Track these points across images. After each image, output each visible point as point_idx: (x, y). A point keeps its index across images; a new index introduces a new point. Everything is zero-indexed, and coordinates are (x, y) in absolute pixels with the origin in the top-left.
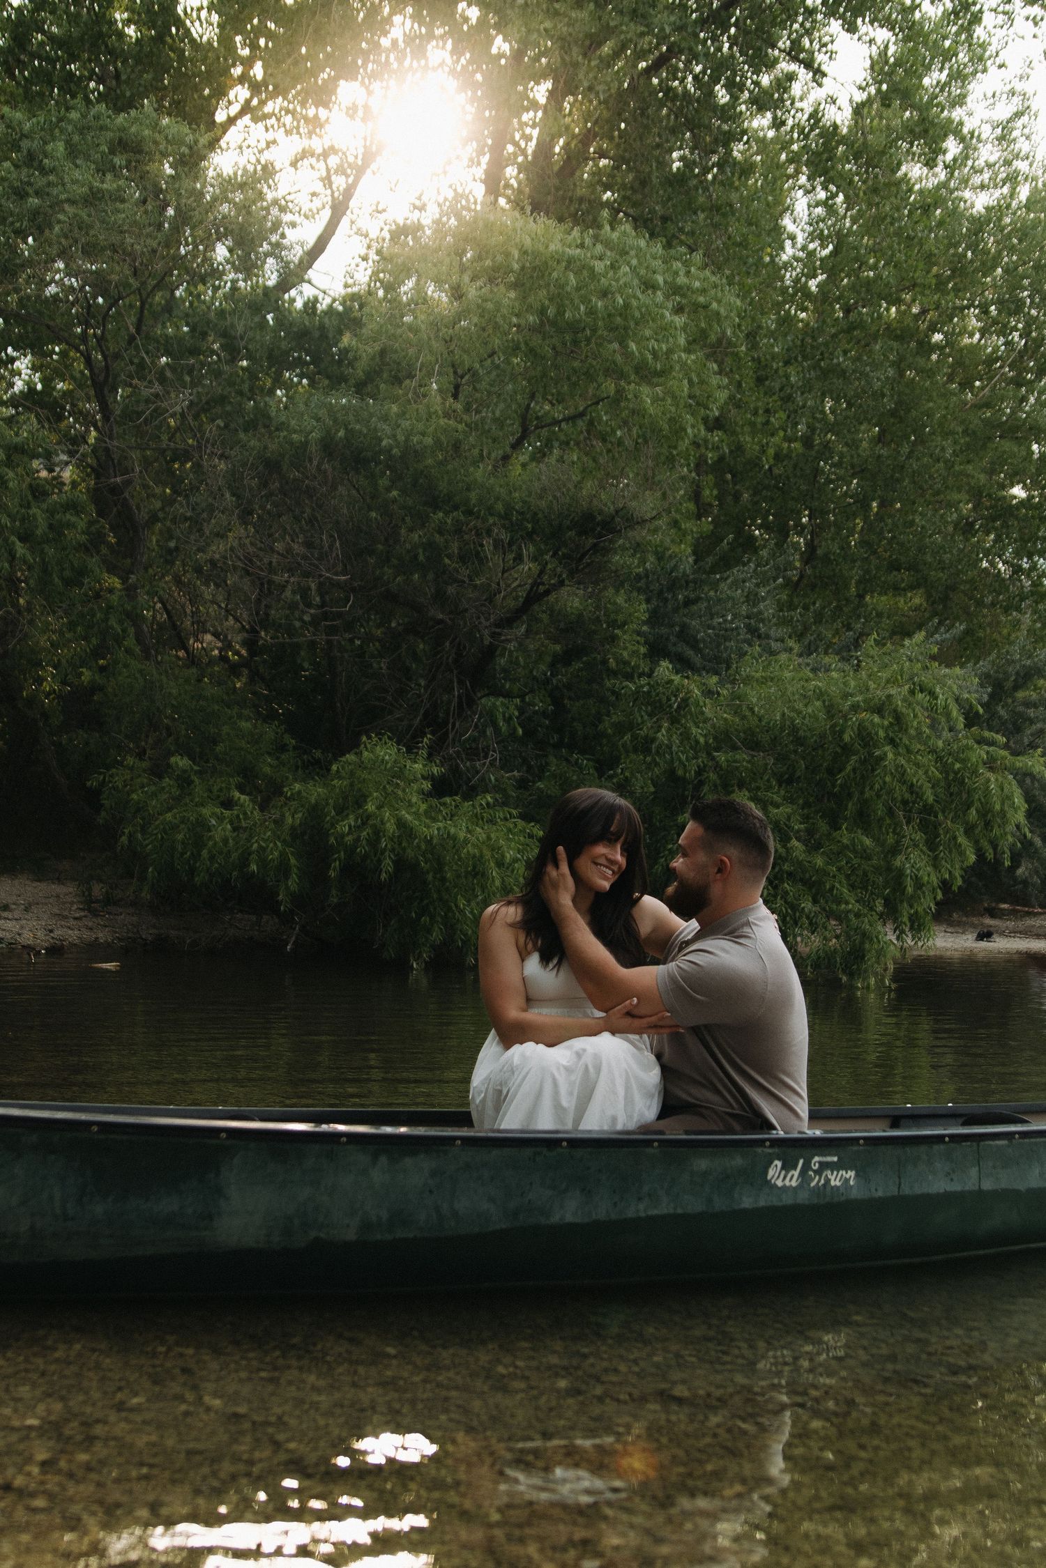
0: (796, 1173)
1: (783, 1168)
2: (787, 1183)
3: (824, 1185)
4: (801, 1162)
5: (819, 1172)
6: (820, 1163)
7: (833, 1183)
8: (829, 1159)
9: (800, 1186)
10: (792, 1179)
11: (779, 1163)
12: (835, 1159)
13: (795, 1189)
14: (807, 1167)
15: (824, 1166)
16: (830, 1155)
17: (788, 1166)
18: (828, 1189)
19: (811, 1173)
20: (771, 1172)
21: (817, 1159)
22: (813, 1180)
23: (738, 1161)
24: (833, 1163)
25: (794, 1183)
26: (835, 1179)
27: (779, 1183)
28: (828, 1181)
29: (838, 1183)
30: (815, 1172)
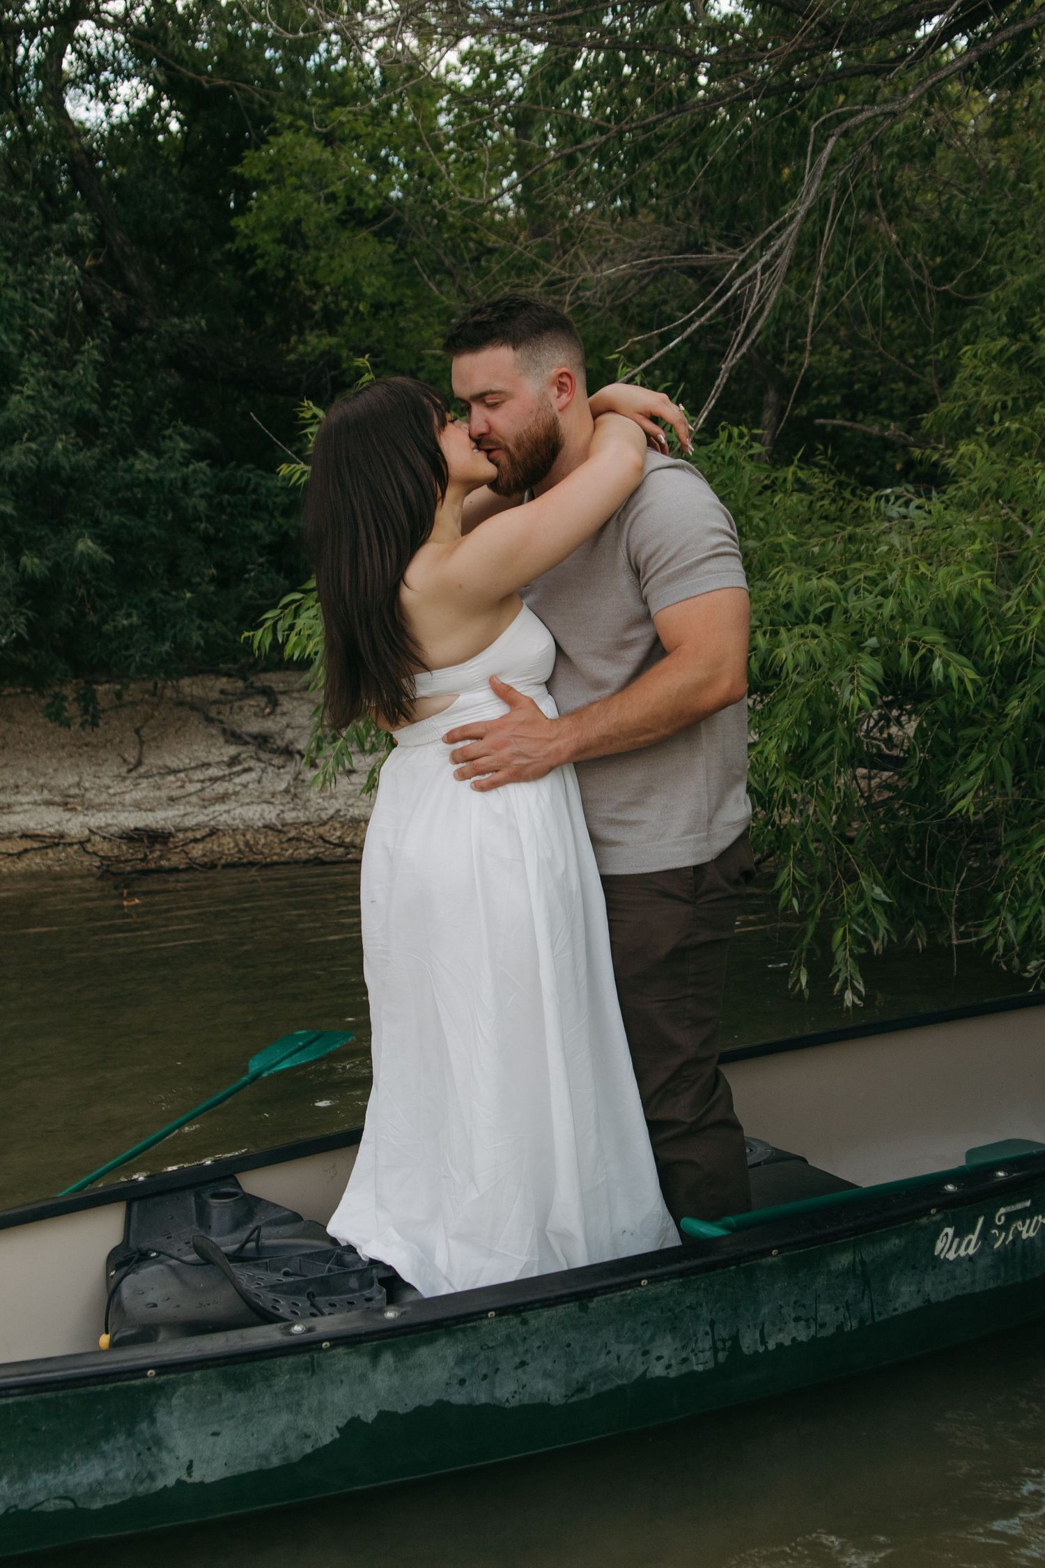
0: (974, 1237)
1: (955, 1236)
2: (962, 1253)
3: (1013, 1242)
4: (981, 1220)
5: (1005, 1228)
6: (1007, 1215)
7: (1024, 1236)
8: (1019, 1206)
9: (980, 1252)
10: (971, 1245)
11: (950, 1231)
12: (1028, 1204)
13: (971, 1258)
14: (989, 1224)
15: (1011, 1218)
16: (1020, 1201)
17: (960, 1234)
18: (1019, 1246)
19: (995, 1231)
20: (939, 1245)
21: (1002, 1210)
22: (997, 1239)
23: (894, 1244)
24: (1026, 1209)
25: (971, 1251)
26: (1027, 1231)
27: (951, 1256)
28: (1018, 1234)
29: (1032, 1234)
30: (1000, 1228)
